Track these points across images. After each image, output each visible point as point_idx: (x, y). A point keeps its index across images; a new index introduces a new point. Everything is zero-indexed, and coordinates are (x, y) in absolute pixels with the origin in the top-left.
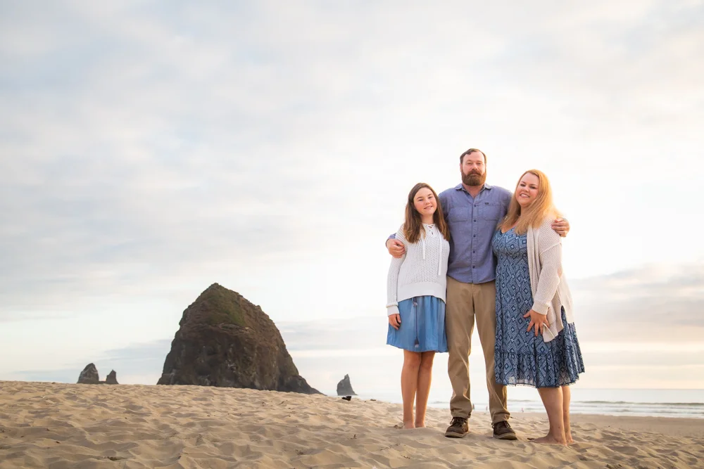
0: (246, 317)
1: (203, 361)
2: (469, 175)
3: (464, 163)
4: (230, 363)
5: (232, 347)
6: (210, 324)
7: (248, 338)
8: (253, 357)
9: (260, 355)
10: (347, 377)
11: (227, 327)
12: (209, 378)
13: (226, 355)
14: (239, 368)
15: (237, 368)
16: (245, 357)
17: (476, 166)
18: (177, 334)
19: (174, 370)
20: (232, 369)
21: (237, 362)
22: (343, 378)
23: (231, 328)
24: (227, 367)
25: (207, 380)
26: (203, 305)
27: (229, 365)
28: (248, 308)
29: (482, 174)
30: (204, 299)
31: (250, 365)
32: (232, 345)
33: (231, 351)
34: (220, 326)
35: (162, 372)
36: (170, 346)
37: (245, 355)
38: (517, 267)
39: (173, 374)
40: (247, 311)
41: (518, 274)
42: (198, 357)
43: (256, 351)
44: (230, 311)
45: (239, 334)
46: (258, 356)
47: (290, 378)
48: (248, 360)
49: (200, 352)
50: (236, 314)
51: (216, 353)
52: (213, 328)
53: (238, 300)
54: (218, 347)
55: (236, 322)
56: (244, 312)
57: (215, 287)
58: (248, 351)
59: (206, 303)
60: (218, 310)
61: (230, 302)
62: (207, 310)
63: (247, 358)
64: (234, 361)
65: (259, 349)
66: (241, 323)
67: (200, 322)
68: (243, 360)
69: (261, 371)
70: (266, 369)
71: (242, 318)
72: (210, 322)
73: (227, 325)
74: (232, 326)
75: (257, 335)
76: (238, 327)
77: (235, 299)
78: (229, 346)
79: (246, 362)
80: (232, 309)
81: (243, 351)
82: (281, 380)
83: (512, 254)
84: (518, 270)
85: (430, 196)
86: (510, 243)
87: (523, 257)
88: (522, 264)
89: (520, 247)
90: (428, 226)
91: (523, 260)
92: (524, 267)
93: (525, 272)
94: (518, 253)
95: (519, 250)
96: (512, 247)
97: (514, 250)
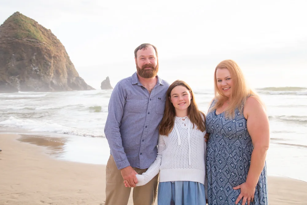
0: (42, 36)
1: (13, 65)
2: (143, 69)
3: (138, 58)
4: (34, 67)
5: (35, 55)
6: (17, 39)
7: (46, 49)
8: (51, 62)
9: (55, 62)
10: (108, 78)
11: (30, 41)
12: (19, 78)
13: (31, 60)
14: (42, 70)
15: (40, 70)
16: (45, 62)
17: (148, 61)
20: (36, 71)
21: (39, 65)
22: (105, 79)
23: (33, 42)
24: (32, 70)
25: (17, 79)
26: (10, 26)
27: (33, 68)
28: (43, 30)
29: (155, 67)
30: (10, 22)
31: (50, 68)
32: (35, 54)
33: (34, 58)
34: (25, 40)
37: (45, 61)
40: (42, 32)
42: (9, 62)
43: (53, 59)
44: (31, 30)
45: (39, 46)
46: (54, 62)
47: (74, 78)
48: (48, 65)
49: (10, 58)
50: (35, 33)
51: (23, 60)
52: (20, 41)
53: (35, 24)
54: (25, 55)
55: (36, 38)
56: (41, 32)
57: (17, 14)
58: (47, 58)
59: (12, 24)
60: (22, 29)
61: (30, 25)
62: (13, 29)
63: (47, 63)
64: (37, 65)
65: (55, 57)
66: (40, 39)
67: (9, 37)
68: (44, 65)
69: (57, 73)
70: (60, 71)
71: (39, 36)
72: (16, 37)
73: (30, 40)
74: (33, 40)
75: (52, 48)
76: (38, 41)
77: (33, 23)
78: (33, 55)
79: (46, 66)
80: (32, 29)
81: (44, 58)
82: (69, 80)
83: (229, 135)
84: (234, 150)
85: (184, 94)
86: (228, 125)
87: (238, 138)
88: (237, 144)
89: (237, 130)
90: (182, 118)
91: (238, 141)
92: (239, 147)
93: (240, 151)
94: (235, 135)
95: (236, 132)
96: (230, 129)
97: (231, 132)
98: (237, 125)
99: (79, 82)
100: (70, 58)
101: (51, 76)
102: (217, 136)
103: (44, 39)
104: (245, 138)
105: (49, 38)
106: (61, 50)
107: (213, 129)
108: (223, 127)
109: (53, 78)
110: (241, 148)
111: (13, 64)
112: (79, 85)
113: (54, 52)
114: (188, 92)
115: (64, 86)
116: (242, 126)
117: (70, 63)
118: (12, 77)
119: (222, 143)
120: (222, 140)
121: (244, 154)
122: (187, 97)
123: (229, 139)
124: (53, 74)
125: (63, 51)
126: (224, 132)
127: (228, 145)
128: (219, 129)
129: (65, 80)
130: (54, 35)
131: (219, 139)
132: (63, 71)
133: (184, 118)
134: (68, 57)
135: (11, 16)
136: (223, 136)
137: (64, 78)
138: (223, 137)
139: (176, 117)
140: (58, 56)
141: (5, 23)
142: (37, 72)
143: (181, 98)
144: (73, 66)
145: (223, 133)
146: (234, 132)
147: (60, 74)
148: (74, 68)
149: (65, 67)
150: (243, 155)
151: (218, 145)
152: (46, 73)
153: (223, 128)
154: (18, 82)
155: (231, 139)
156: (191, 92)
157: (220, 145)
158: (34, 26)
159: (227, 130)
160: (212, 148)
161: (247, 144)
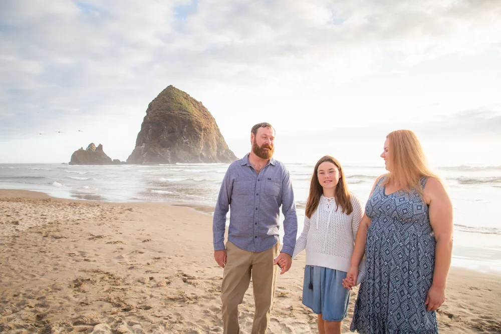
0: (193, 108)
1: (165, 138)
4: (185, 139)
5: (186, 128)
6: (169, 111)
7: (197, 122)
8: (201, 135)
9: (206, 134)
11: (182, 114)
12: (170, 150)
13: (182, 132)
14: (192, 142)
15: (190, 143)
18: (145, 118)
19: (144, 144)
20: (186, 143)
21: (190, 138)
23: (184, 114)
24: (182, 142)
25: (168, 151)
26: (164, 99)
27: (184, 141)
28: (194, 103)
31: (200, 140)
32: (186, 126)
33: (185, 130)
34: (177, 112)
35: (135, 146)
36: (141, 127)
37: (196, 133)
38: (406, 234)
39: (143, 146)
41: (407, 242)
42: (161, 134)
43: (203, 131)
44: (182, 102)
45: (190, 119)
46: (204, 135)
47: (224, 151)
48: (198, 137)
49: (162, 130)
50: (187, 106)
51: (174, 132)
52: (172, 114)
53: (187, 97)
54: (176, 128)
55: (187, 110)
56: (192, 105)
57: (170, 88)
58: (197, 130)
59: (165, 97)
60: (174, 102)
61: (182, 97)
62: (166, 102)
63: (197, 135)
64: (188, 137)
65: (205, 129)
66: (191, 112)
67: (162, 110)
68: (194, 137)
69: (207, 145)
70: (210, 144)
71: (191, 108)
72: (169, 109)
73: (181, 112)
74: (185, 113)
75: (202, 120)
76: (189, 114)
77: (185, 96)
78: (183, 127)
79: (196, 138)
80: (184, 102)
81: (194, 131)
82: (218, 152)
83: (402, 219)
84: (408, 237)
85: (331, 171)
86: (403, 207)
87: (414, 223)
88: (411, 231)
89: (415, 213)
90: (328, 198)
91: (412, 226)
92: (414, 234)
93: (414, 239)
94: (410, 219)
95: (413, 216)
96: (405, 211)
97: (407, 216)
98: (415, 208)
99: (228, 154)
100: (220, 131)
101: (201, 148)
102: (385, 220)
103: (195, 111)
104: (422, 224)
105: (200, 111)
106: (211, 123)
107: (380, 212)
108: (396, 208)
109: (202, 151)
110: (415, 236)
111: (165, 136)
112: (228, 158)
113: (204, 124)
114: (336, 169)
115: (214, 159)
116: (421, 209)
117: (220, 136)
118: (163, 149)
119: (391, 229)
120: (393, 225)
121: (419, 243)
122: (335, 174)
123: (402, 223)
124: (202, 147)
125: (213, 123)
126: (396, 215)
127: (400, 231)
128: (390, 211)
129: (214, 153)
130: (204, 108)
131: (388, 224)
132: (213, 143)
133: (330, 199)
134: (218, 130)
135: (164, 90)
136: (394, 219)
137: (214, 150)
138: (394, 221)
139: (322, 196)
140: (208, 128)
141: (159, 96)
142: (188, 144)
143: (327, 175)
144: (223, 138)
145: (395, 217)
146: (410, 215)
147: (210, 147)
148: (224, 141)
149: (215, 139)
150: (417, 244)
151: (387, 232)
152: (196, 146)
153: (396, 210)
154: (169, 154)
155: (405, 223)
156: (340, 170)
157: (389, 231)
158: (185, 98)
159: (401, 213)
160: (378, 236)
161: (423, 232)
